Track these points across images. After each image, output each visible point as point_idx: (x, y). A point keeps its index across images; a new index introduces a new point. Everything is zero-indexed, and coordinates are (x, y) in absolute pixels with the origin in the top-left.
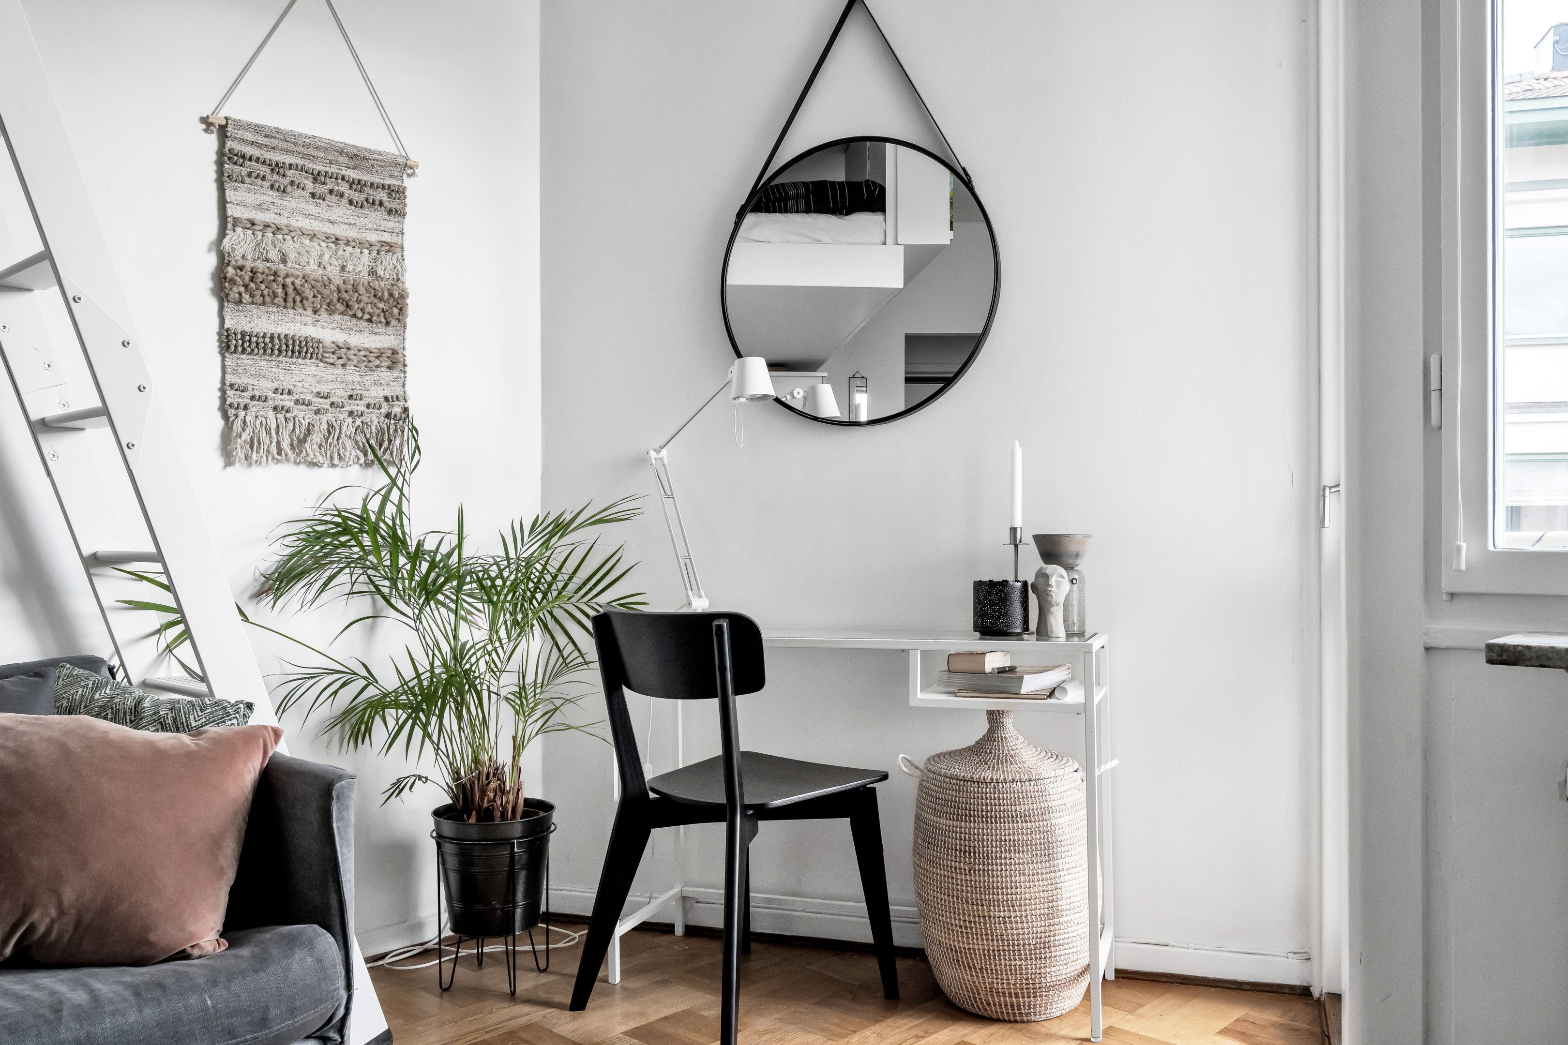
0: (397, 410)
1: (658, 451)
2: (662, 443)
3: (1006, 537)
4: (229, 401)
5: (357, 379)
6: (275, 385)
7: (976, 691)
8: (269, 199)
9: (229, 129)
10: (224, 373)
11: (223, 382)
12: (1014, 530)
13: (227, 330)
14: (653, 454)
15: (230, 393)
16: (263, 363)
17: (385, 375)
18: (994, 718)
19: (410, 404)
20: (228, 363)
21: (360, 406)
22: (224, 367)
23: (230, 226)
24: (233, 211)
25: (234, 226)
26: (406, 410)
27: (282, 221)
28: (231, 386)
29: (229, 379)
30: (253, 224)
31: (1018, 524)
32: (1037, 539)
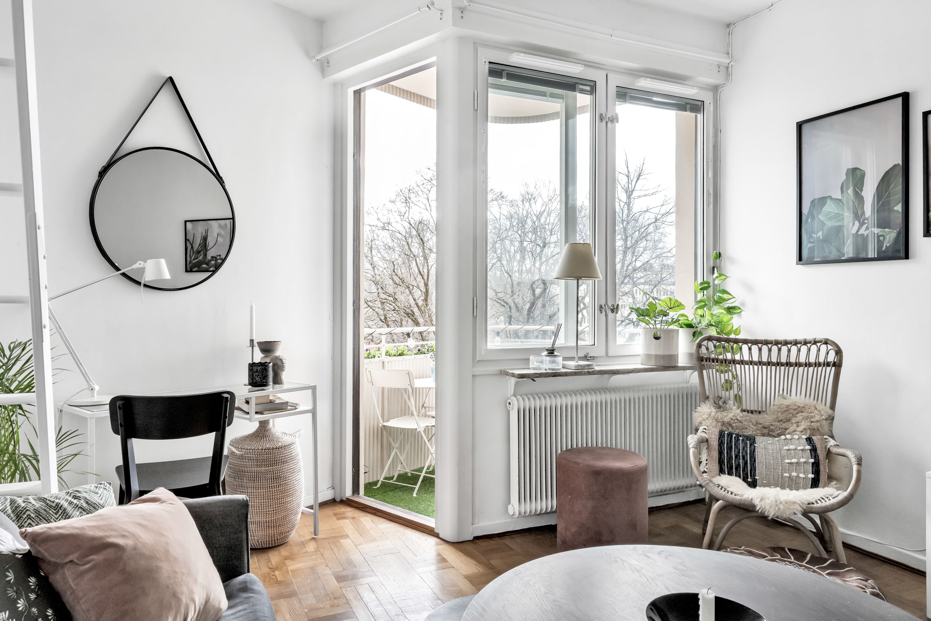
7: (267, 411)
12: (252, 341)
18: (264, 422)
31: (254, 338)
32: (259, 343)
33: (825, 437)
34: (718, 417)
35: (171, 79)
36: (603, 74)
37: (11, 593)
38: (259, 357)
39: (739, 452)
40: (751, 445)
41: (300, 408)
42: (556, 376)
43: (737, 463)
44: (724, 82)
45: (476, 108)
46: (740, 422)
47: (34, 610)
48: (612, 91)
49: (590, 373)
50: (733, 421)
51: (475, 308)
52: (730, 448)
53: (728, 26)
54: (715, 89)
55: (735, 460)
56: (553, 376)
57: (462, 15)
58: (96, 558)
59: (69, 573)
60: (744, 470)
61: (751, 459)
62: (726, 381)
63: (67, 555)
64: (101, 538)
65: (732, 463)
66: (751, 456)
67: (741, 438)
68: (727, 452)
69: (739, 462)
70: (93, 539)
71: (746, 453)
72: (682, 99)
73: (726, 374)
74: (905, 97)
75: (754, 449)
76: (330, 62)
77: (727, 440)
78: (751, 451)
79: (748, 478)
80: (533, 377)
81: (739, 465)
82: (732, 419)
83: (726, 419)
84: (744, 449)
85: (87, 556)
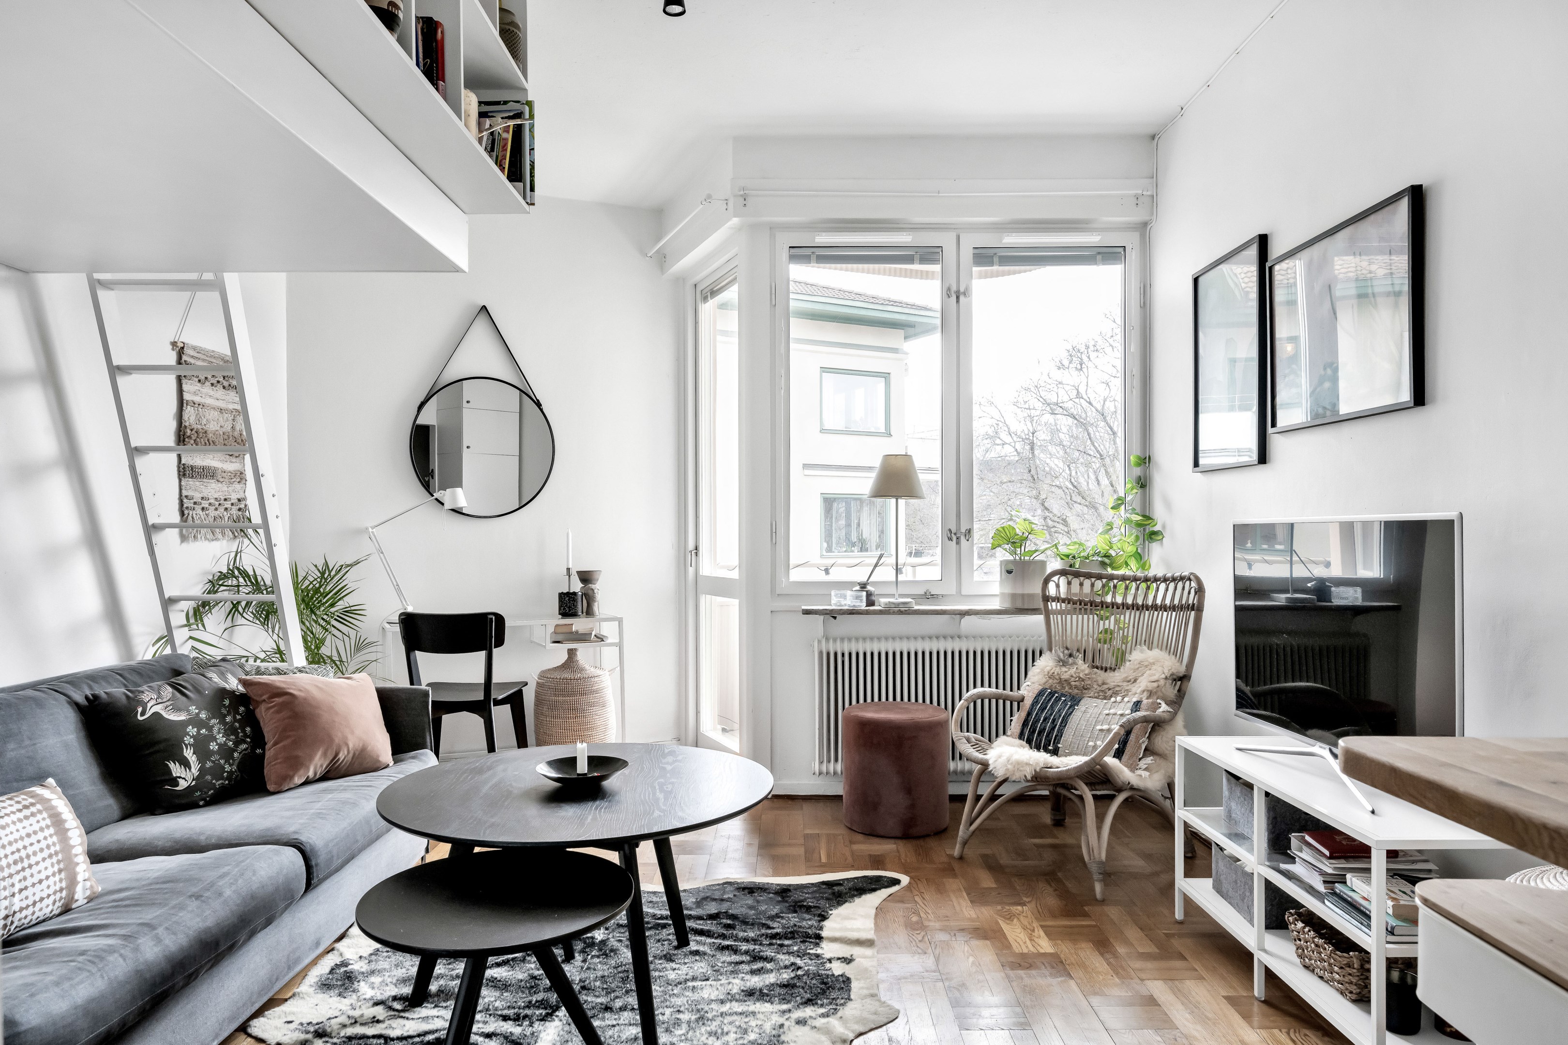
0: (242, 506)
1: (373, 528)
2: (376, 524)
3: (565, 572)
4: (185, 506)
5: (226, 489)
6: (201, 496)
7: (569, 640)
8: (198, 388)
9: (185, 349)
10: (181, 490)
11: (181, 495)
12: (568, 569)
13: (184, 465)
14: (370, 530)
15: (185, 500)
16: (197, 483)
17: (238, 486)
18: (572, 653)
19: (248, 502)
20: (183, 483)
21: (228, 505)
22: (180, 486)
23: (185, 405)
24: (187, 397)
25: (187, 405)
26: (246, 506)
27: (202, 401)
28: (186, 497)
29: (184, 493)
30: (194, 404)
31: (570, 566)
32: (578, 573)
33: (1159, 701)
34: (1053, 673)
35: (484, 307)
36: (952, 236)
37: (224, 711)
38: (577, 586)
39: (1051, 715)
40: (1070, 707)
41: (609, 641)
42: (853, 614)
43: (1042, 727)
44: (1149, 218)
45: (774, 303)
46: (1083, 680)
47: (237, 724)
48: (967, 254)
49: (902, 612)
50: (1073, 679)
51: (774, 534)
52: (1042, 709)
53: (1153, 137)
54: (1143, 228)
55: (1042, 723)
56: (850, 614)
57: (745, 203)
58: (278, 700)
59: (263, 707)
60: (1047, 736)
61: (1062, 723)
62: (1106, 631)
63: (261, 696)
64: (284, 688)
65: (1037, 727)
66: (1063, 720)
67: (1063, 698)
68: (1037, 714)
69: (1046, 726)
70: (278, 688)
71: (1060, 716)
72: (1093, 249)
73: (1107, 622)
74: (1263, 241)
75: (1072, 712)
76: (667, 257)
77: (1045, 700)
78: (1066, 714)
79: (1049, 745)
80: (833, 614)
81: (1044, 729)
82: (1072, 676)
83: (1065, 676)
84: (1059, 711)
85: (272, 698)
